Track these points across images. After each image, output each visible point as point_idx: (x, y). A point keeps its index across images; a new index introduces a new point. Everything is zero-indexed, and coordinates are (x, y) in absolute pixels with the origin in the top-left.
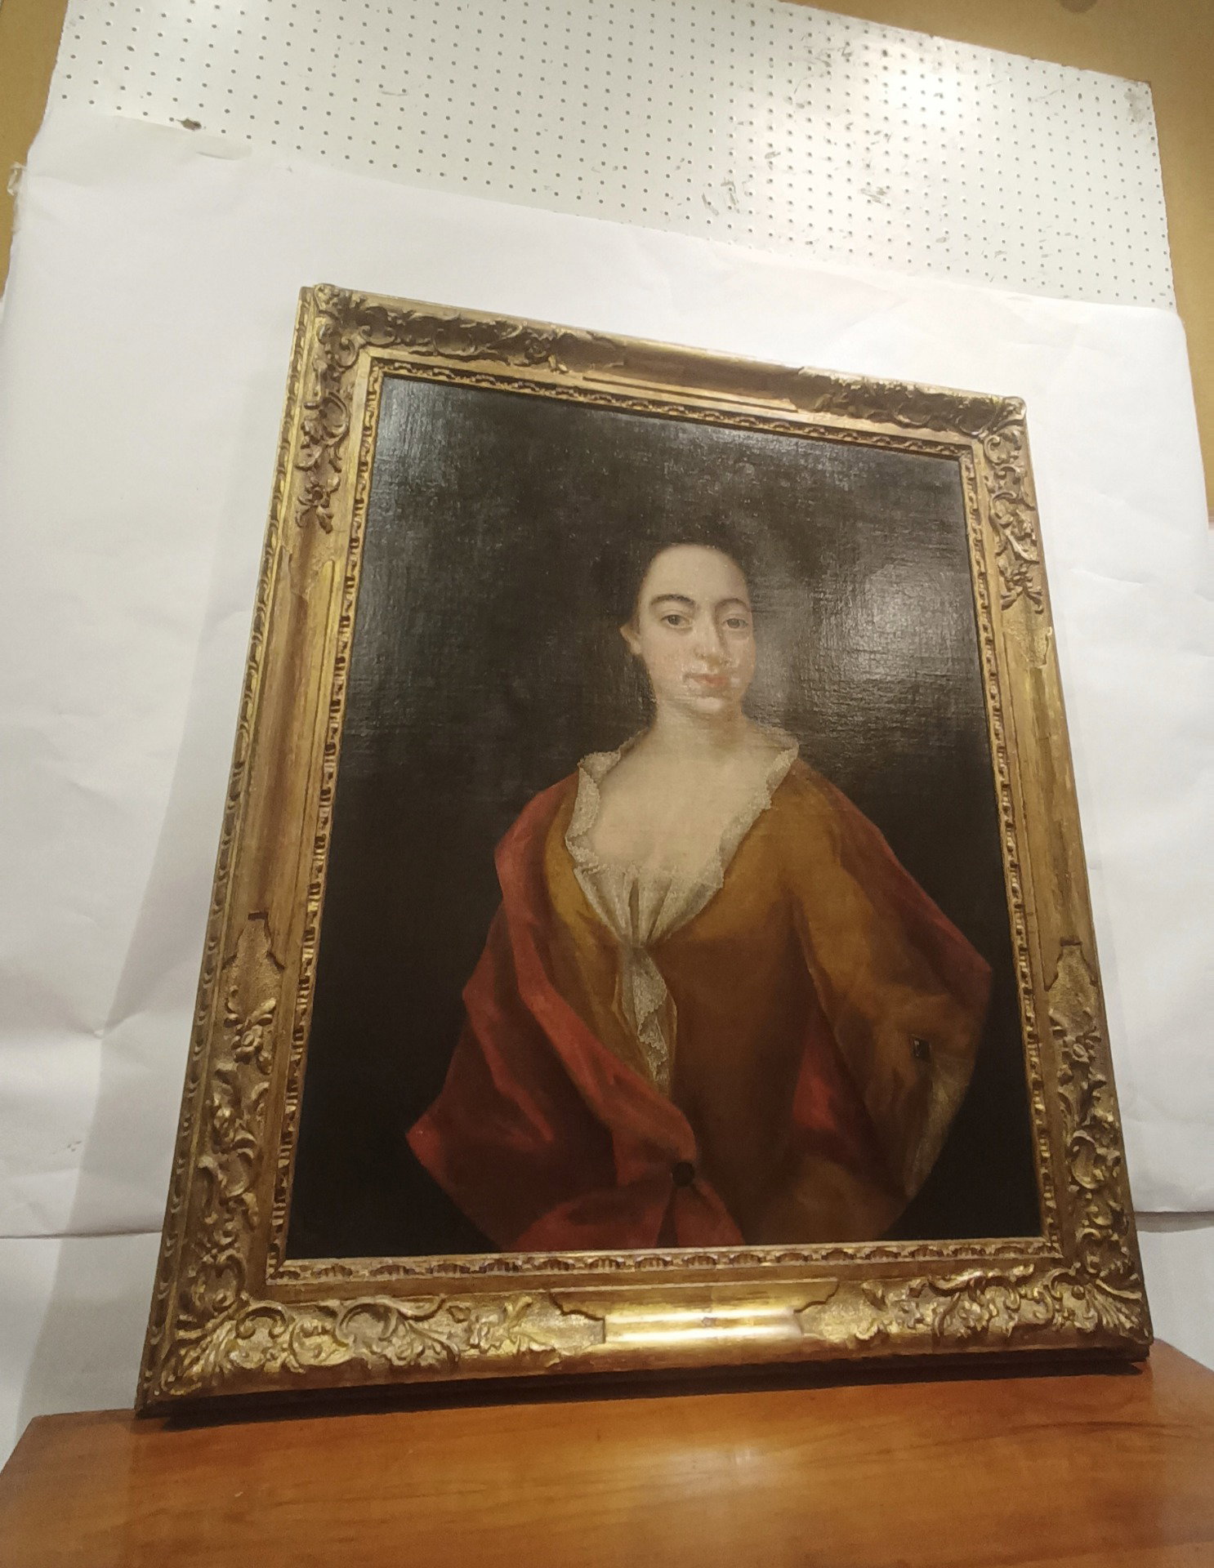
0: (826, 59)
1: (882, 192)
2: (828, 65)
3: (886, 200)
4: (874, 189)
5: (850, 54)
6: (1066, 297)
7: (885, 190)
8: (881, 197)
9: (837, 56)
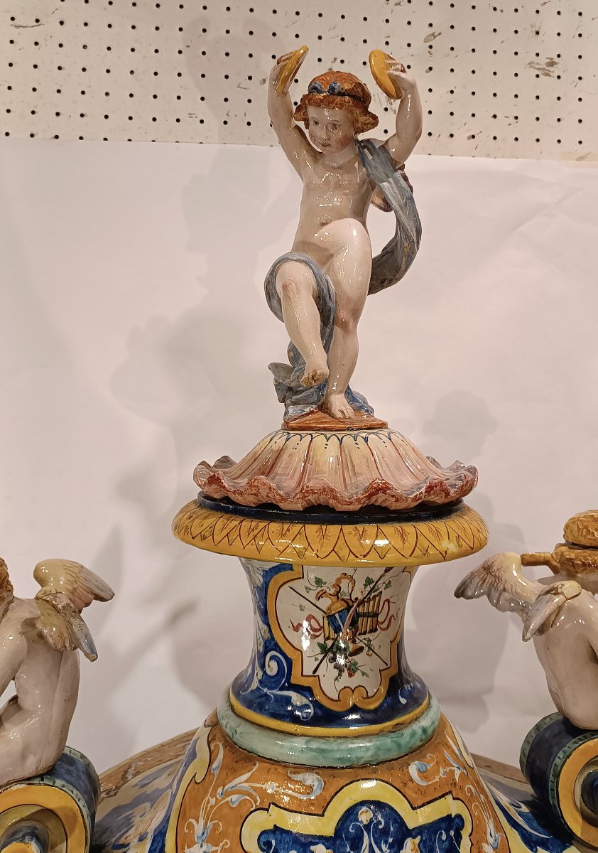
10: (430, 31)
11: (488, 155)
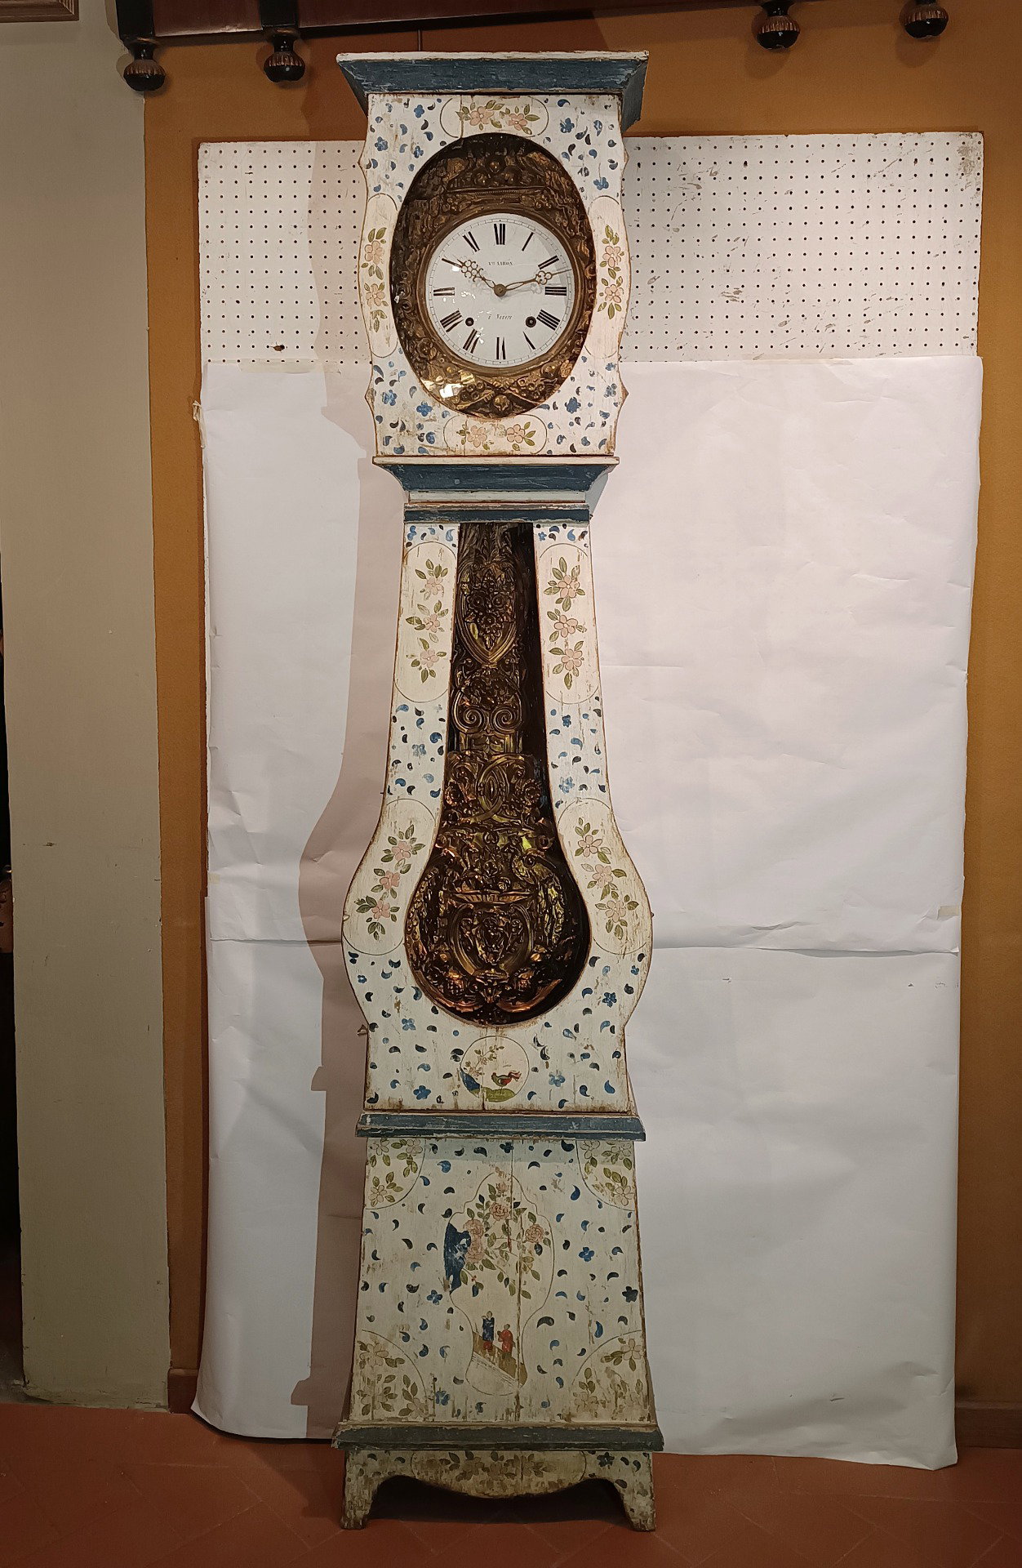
0: (697, 182)
1: (738, 292)
2: (699, 187)
3: (741, 297)
4: (731, 290)
5: (716, 173)
6: (881, 354)
7: (741, 289)
8: (737, 296)
9: (706, 178)
10: (653, 275)
11: (691, 360)
